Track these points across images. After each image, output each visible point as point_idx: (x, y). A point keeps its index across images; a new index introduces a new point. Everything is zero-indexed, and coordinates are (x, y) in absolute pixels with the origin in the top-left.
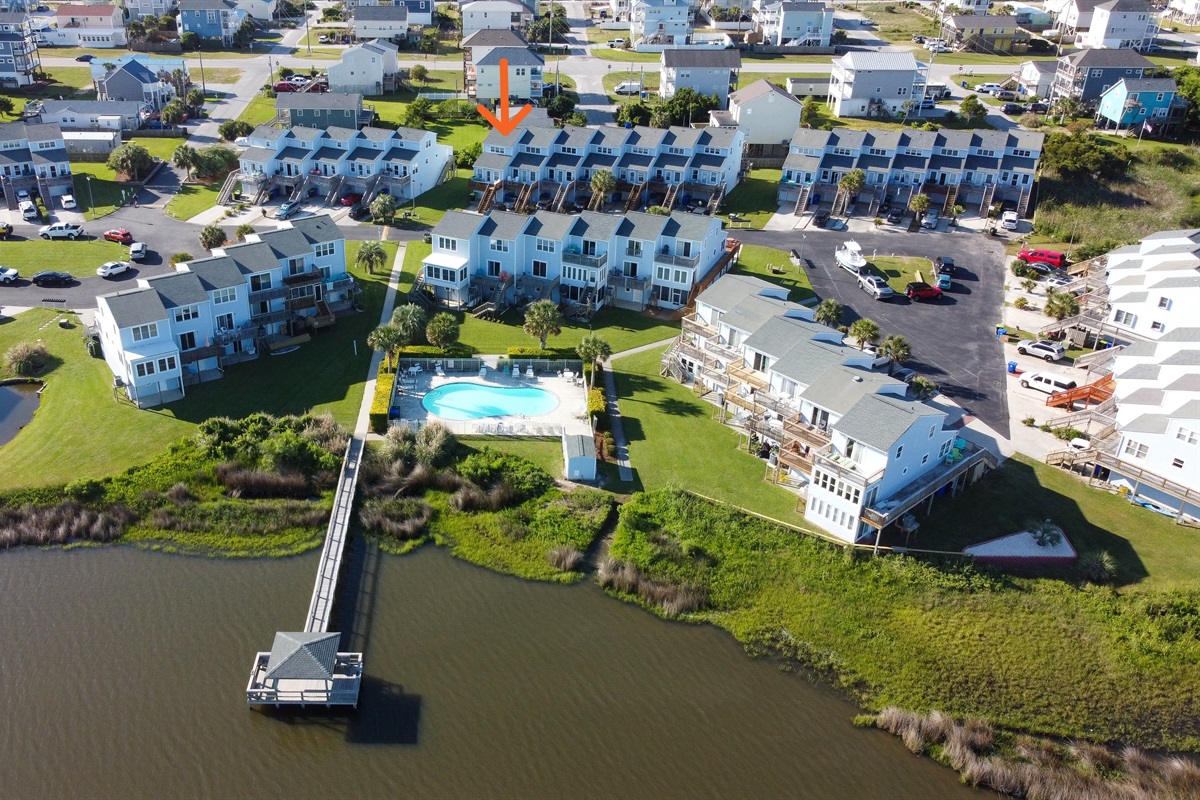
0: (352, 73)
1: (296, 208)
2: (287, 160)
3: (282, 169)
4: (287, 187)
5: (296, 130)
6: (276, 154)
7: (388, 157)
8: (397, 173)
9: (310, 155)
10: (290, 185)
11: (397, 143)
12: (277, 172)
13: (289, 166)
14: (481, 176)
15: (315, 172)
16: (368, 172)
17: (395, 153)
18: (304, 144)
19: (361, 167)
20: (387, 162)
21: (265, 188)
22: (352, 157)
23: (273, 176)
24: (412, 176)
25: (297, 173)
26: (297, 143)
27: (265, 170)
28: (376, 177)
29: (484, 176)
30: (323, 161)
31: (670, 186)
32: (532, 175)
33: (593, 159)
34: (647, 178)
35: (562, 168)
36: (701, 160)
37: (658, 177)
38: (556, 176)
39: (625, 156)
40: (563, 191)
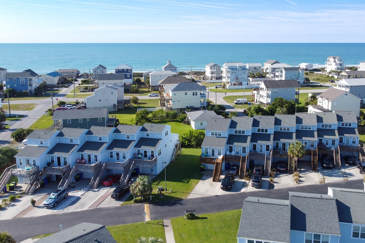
0: (100, 101)
1: (64, 195)
2: (56, 154)
3: (53, 161)
4: (57, 176)
5: (65, 131)
6: (48, 150)
7: (138, 145)
8: (146, 156)
9: (76, 148)
10: (59, 174)
11: (144, 135)
12: (49, 164)
13: (59, 159)
14: (207, 153)
15: (81, 161)
16: (124, 157)
17: (143, 141)
18: (71, 140)
19: (118, 154)
20: (137, 149)
21: (36, 179)
22: (110, 147)
23: (45, 168)
24: (158, 157)
25: (65, 163)
26: (66, 140)
27: (38, 163)
28: (130, 161)
29: (210, 152)
30: (87, 152)
31: (333, 149)
32: (244, 149)
33: (278, 135)
34: (316, 145)
35: (261, 144)
36: (343, 130)
37: (320, 143)
38: (258, 149)
39: (298, 132)
40: (268, 159)
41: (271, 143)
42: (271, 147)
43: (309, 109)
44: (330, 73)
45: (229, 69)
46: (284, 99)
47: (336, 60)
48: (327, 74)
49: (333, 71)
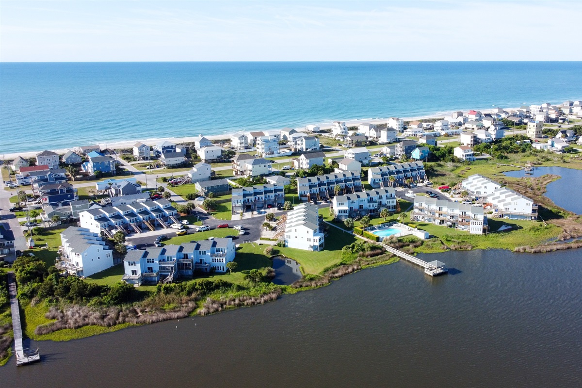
0: (200, 174)
6: (242, 196)
8: (279, 196)
9: (253, 195)
11: (275, 187)
13: (248, 199)
15: (255, 200)
16: (272, 197)
17: (276, 190)
19: (269, 196)
20: (276, 193)
22: (265, 193)
24: (284, 196)
25: (251, 201)
27: (242, 202)
28: (275, 198)
30: (258, 196)
31: (351, 187)
32: (316, 190)
33: (329, 183)
34: (344, 186)
35: (323, 187)
36: (354, 179)
37: (346, 186)
38: (321, 190)
39: (336, 181)
40: (327, 193)
41: (326, 187)
42: (327, 189)
43: (335, 170)
44: (336, 136)
45: (264, 141)
46: (318, 165)
47: (341, 125)
48: (334, 137)
49: (339, 135)
